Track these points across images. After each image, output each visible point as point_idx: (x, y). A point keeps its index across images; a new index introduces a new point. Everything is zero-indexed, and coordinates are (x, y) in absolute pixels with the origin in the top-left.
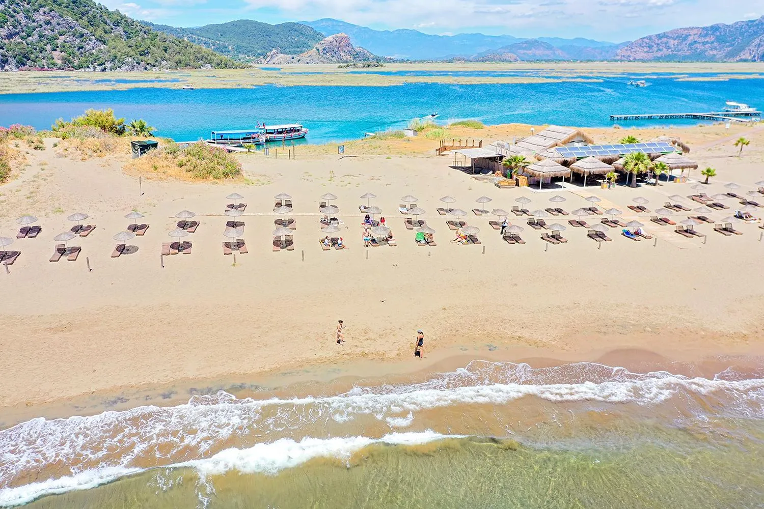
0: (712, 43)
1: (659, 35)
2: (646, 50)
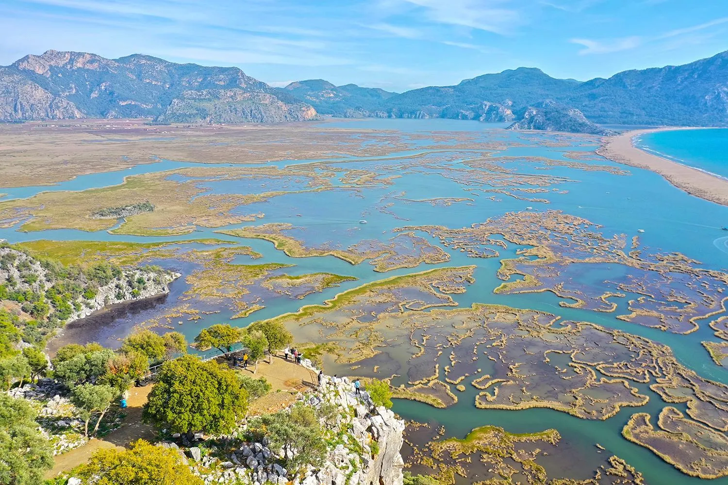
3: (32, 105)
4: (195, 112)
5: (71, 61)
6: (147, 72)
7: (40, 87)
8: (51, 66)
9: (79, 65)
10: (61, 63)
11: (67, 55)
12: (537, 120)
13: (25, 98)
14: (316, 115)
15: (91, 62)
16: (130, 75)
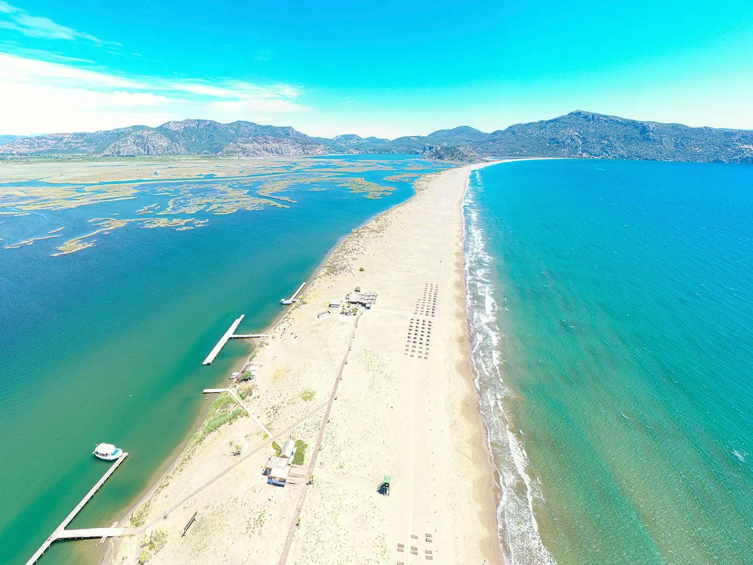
0: (83, 143)
1: (38, 137)
2: (27, 146)
3: (155, 147)
4: (240, 150)
5: (199, 124)
6: (242, 130)
7: (164, 137)
8: (185, 127)
9: (202, 127)
10: (192, 126)
11: (197, 121)
13: (152, 143)
15: (209, 125)
16: (231, 131)
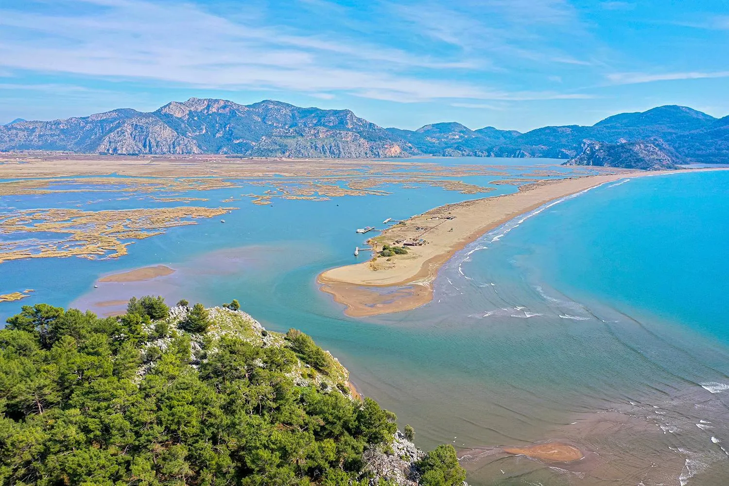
3: (158, 142)
4: (278, 147)
5: (208, 106)
6: (272, 115)
7: (168, 128)
8: (190, 111)
9: (214, 110)
10: (200, 109)
11: (205, 102)
12: (597, 155)
13: (153, 136)
14: (401, 153)
15: (224, 107)
16: (256, 118)
